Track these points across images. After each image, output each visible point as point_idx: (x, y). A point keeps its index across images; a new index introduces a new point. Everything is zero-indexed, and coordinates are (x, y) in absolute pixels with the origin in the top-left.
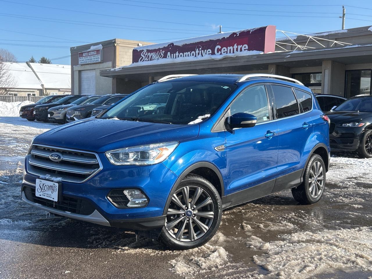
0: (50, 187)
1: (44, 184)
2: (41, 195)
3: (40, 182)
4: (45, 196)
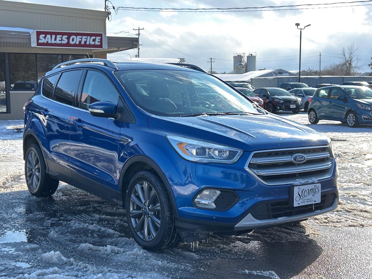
0: (310, 190)
1: (303, 190)
2: (299, 204)
3: (299, 190)
4: (305, 202)
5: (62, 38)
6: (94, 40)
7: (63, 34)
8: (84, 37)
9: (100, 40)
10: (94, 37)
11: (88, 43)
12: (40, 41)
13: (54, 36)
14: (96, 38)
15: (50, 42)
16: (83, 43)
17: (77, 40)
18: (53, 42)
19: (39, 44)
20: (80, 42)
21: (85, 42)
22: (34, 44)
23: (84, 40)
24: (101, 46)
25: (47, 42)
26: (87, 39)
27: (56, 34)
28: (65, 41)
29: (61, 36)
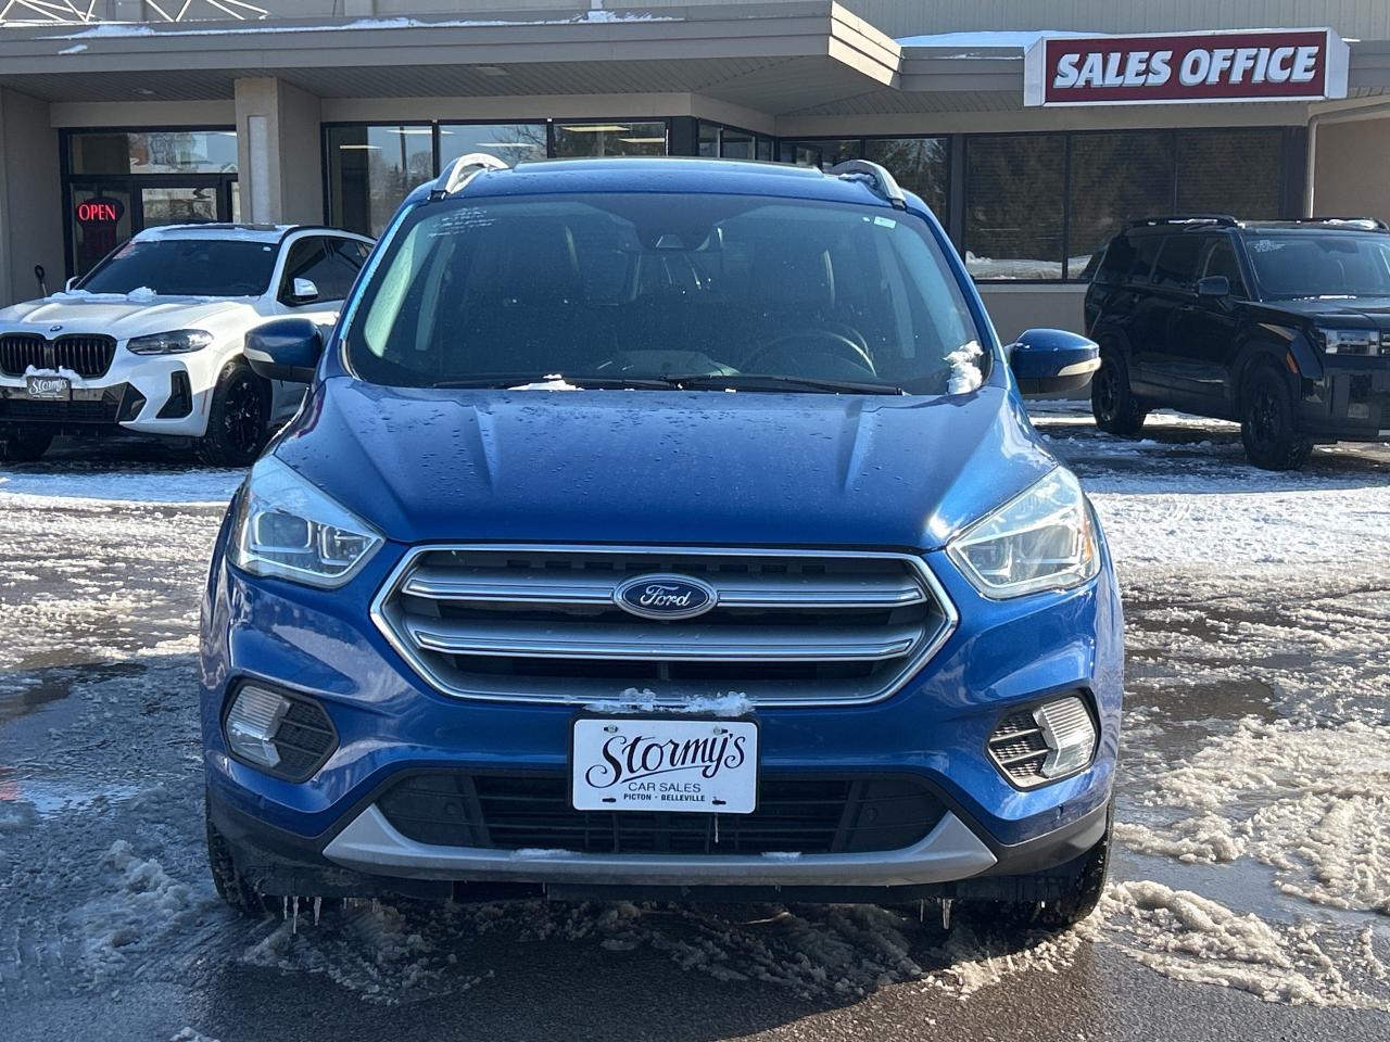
0: (687, 747)
1: (638, 740)
3: (609, 736)
4: (649, 797)
5: (1148, 61)
6: (1287, 63)
7: (1153, 46)
8: (1243, 53)
9: (1312, 62)
10: (1290, 51)
11: (1258, 77)
12: (1059, 82)
13: (1115, 58)
14: (1294, 54)
15: (1097, 82)
16: (1236, 77)
17: (1211, 66)
18: (1112, 80)
19: (1052, 94)
20: (1225, 74)
21: (1248, 73)
22: (1034, 96)
23: (1242, 63)
24: (1316, 86)
25: (1088, 82)
26: (1255, 58)
27: (1126, 47)
28: (1162, 75)
29: (1146, 55)
